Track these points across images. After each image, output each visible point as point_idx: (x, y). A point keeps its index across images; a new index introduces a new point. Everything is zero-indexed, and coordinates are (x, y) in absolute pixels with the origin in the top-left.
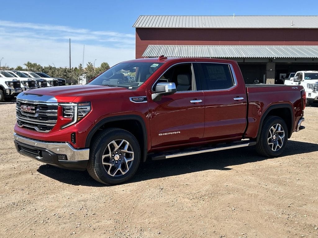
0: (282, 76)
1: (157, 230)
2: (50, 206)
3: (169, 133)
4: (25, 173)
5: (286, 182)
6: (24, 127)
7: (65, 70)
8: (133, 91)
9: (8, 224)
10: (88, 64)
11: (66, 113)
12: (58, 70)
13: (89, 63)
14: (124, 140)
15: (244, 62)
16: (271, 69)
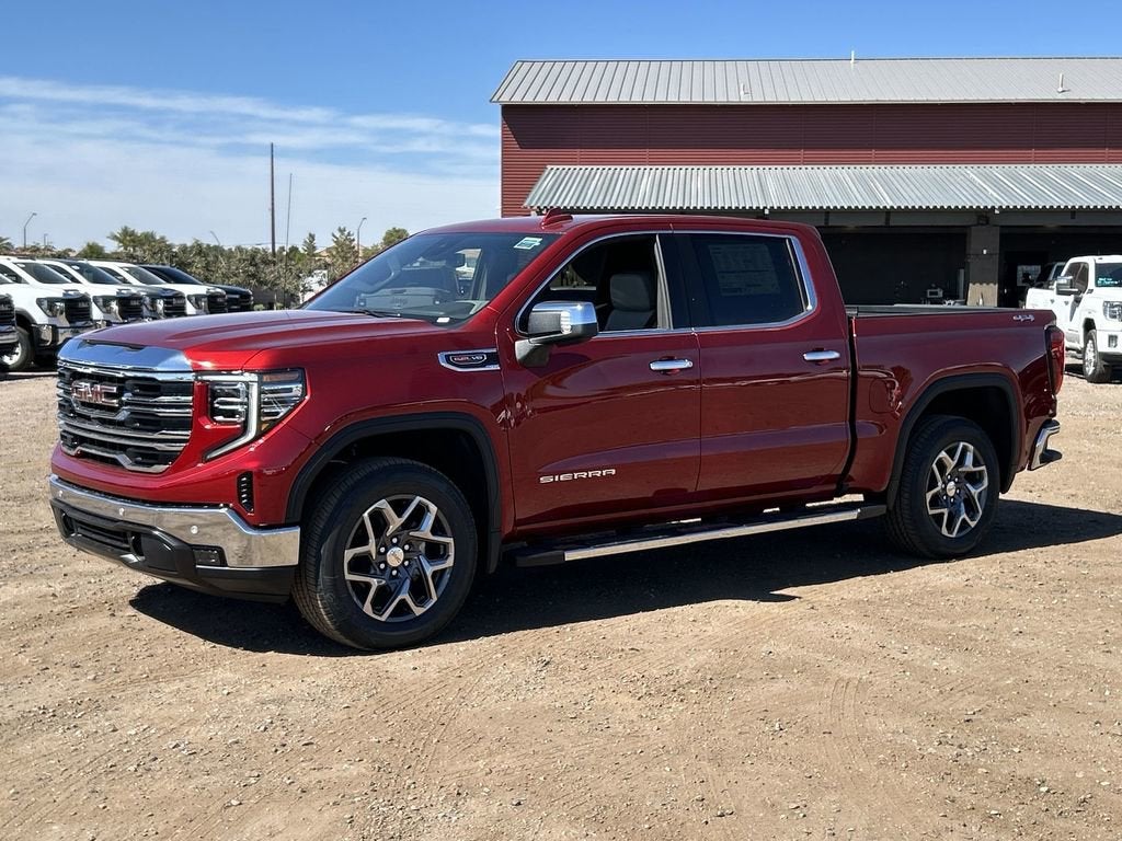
0: (1026, 275)
1: (509, 796)
2: (164, 719)
3: (576, 475)
4: (91, 609)
5: (976, 640)
6: (83, 455)
7: (254, 259)
8: (453, 331)
9: (19, 774)
10: (338, 235)
11: (221, 407)
12: (229, 255)
13: (340, 230)
14: (418, 499)
15: (887, 226)
16: (985, 248)
